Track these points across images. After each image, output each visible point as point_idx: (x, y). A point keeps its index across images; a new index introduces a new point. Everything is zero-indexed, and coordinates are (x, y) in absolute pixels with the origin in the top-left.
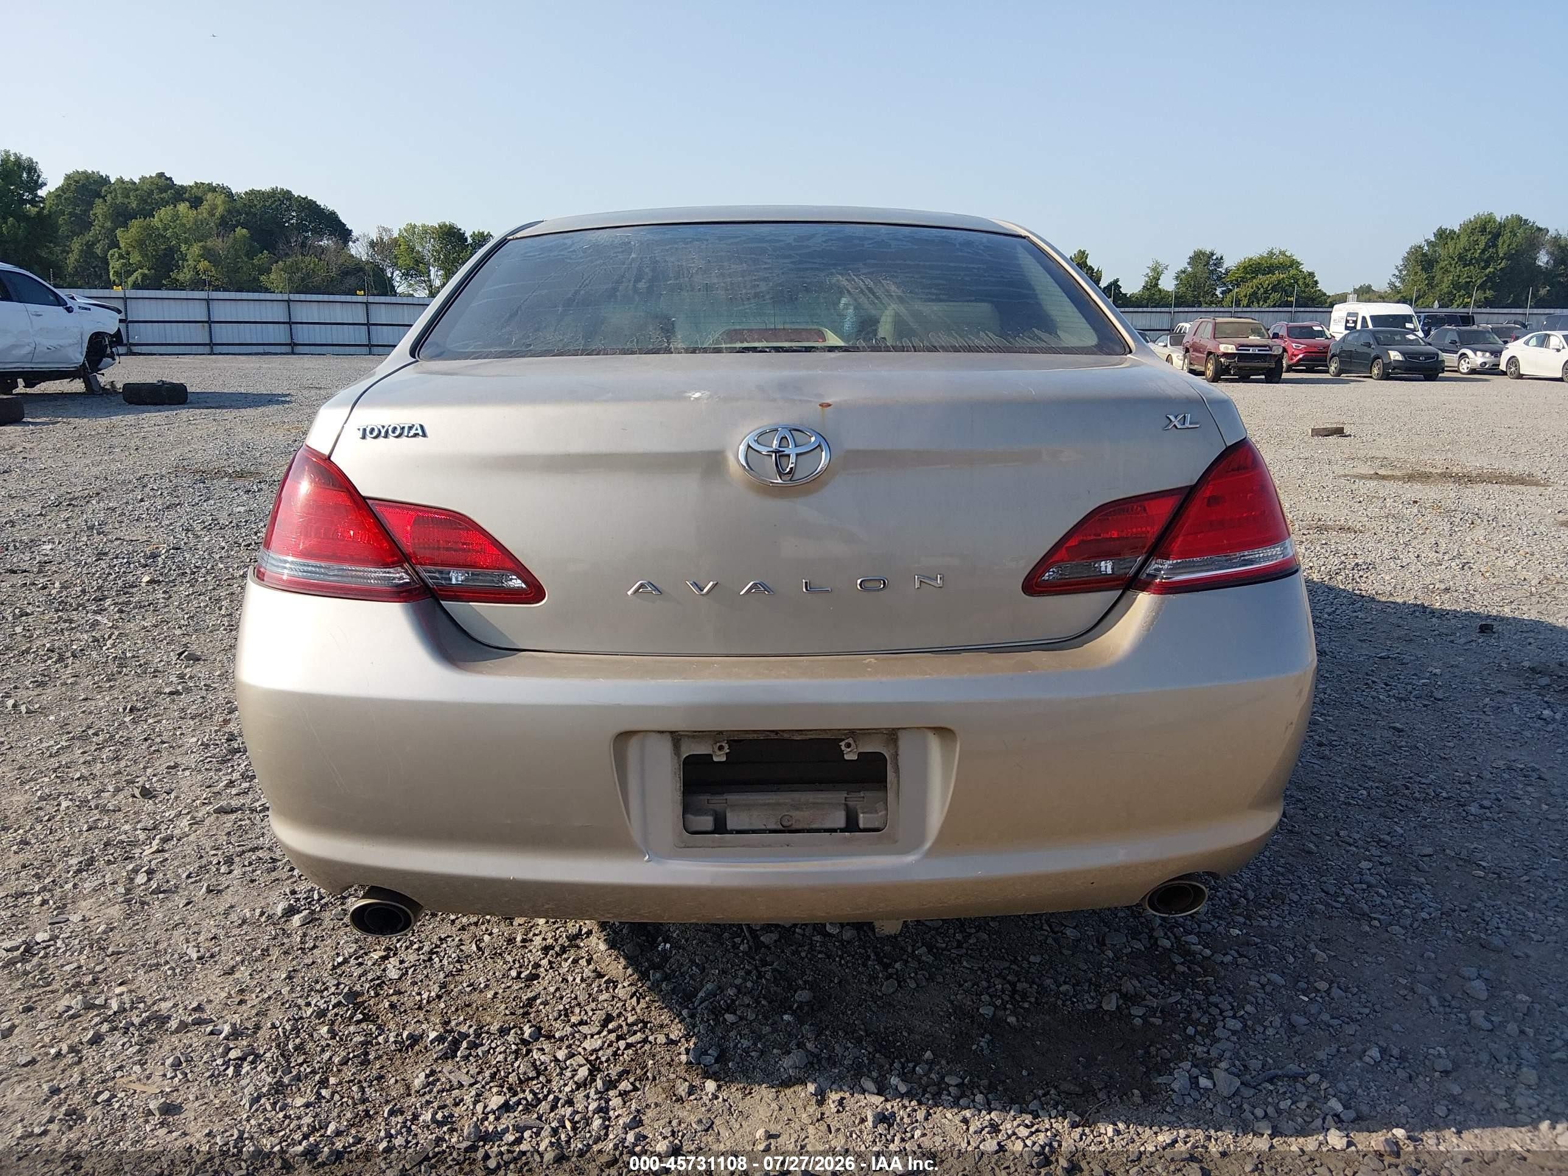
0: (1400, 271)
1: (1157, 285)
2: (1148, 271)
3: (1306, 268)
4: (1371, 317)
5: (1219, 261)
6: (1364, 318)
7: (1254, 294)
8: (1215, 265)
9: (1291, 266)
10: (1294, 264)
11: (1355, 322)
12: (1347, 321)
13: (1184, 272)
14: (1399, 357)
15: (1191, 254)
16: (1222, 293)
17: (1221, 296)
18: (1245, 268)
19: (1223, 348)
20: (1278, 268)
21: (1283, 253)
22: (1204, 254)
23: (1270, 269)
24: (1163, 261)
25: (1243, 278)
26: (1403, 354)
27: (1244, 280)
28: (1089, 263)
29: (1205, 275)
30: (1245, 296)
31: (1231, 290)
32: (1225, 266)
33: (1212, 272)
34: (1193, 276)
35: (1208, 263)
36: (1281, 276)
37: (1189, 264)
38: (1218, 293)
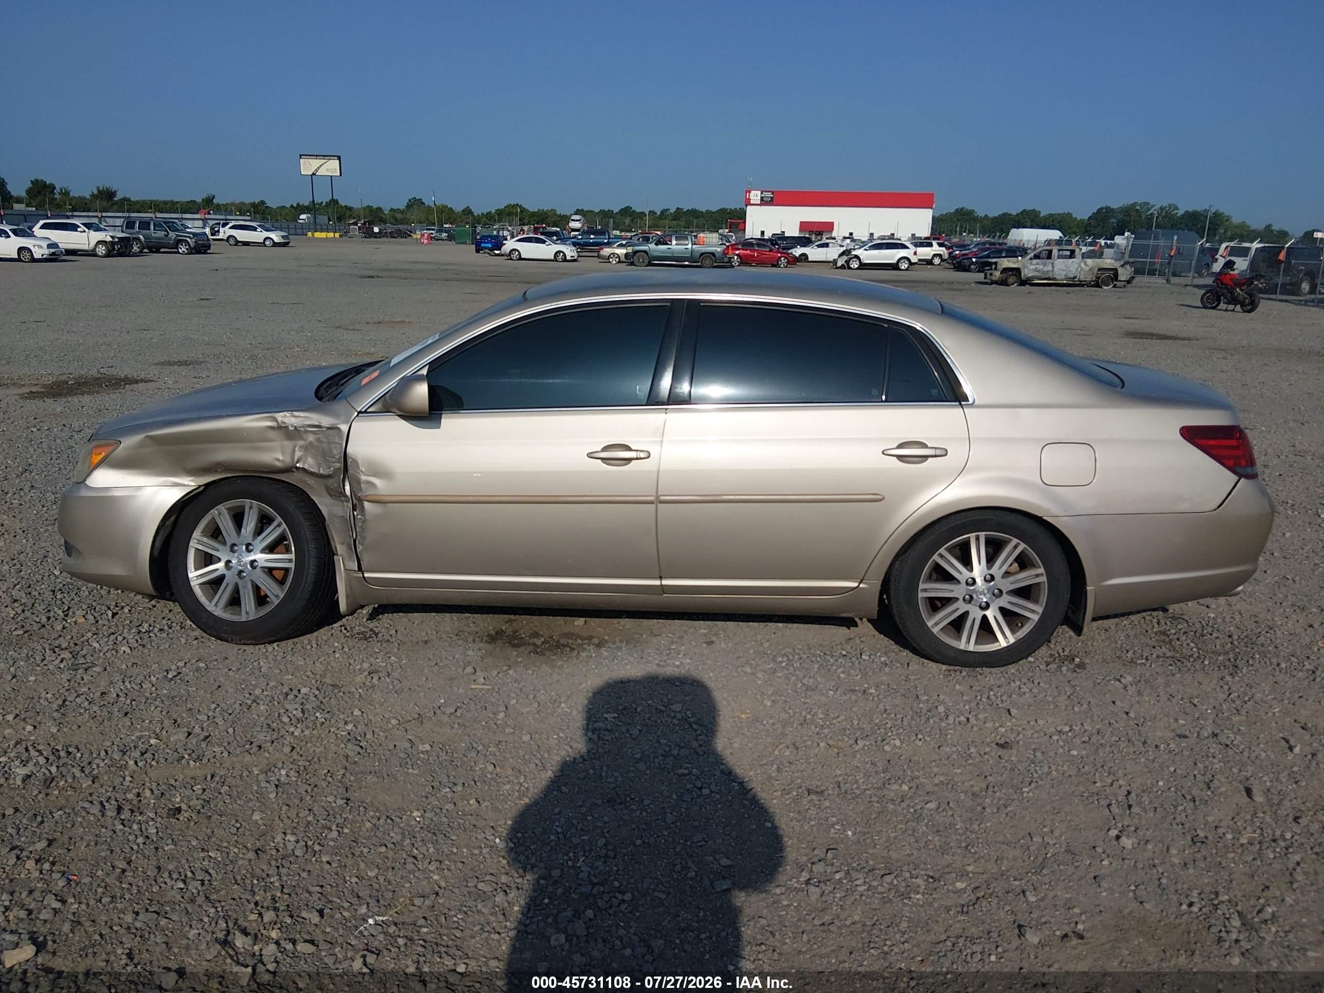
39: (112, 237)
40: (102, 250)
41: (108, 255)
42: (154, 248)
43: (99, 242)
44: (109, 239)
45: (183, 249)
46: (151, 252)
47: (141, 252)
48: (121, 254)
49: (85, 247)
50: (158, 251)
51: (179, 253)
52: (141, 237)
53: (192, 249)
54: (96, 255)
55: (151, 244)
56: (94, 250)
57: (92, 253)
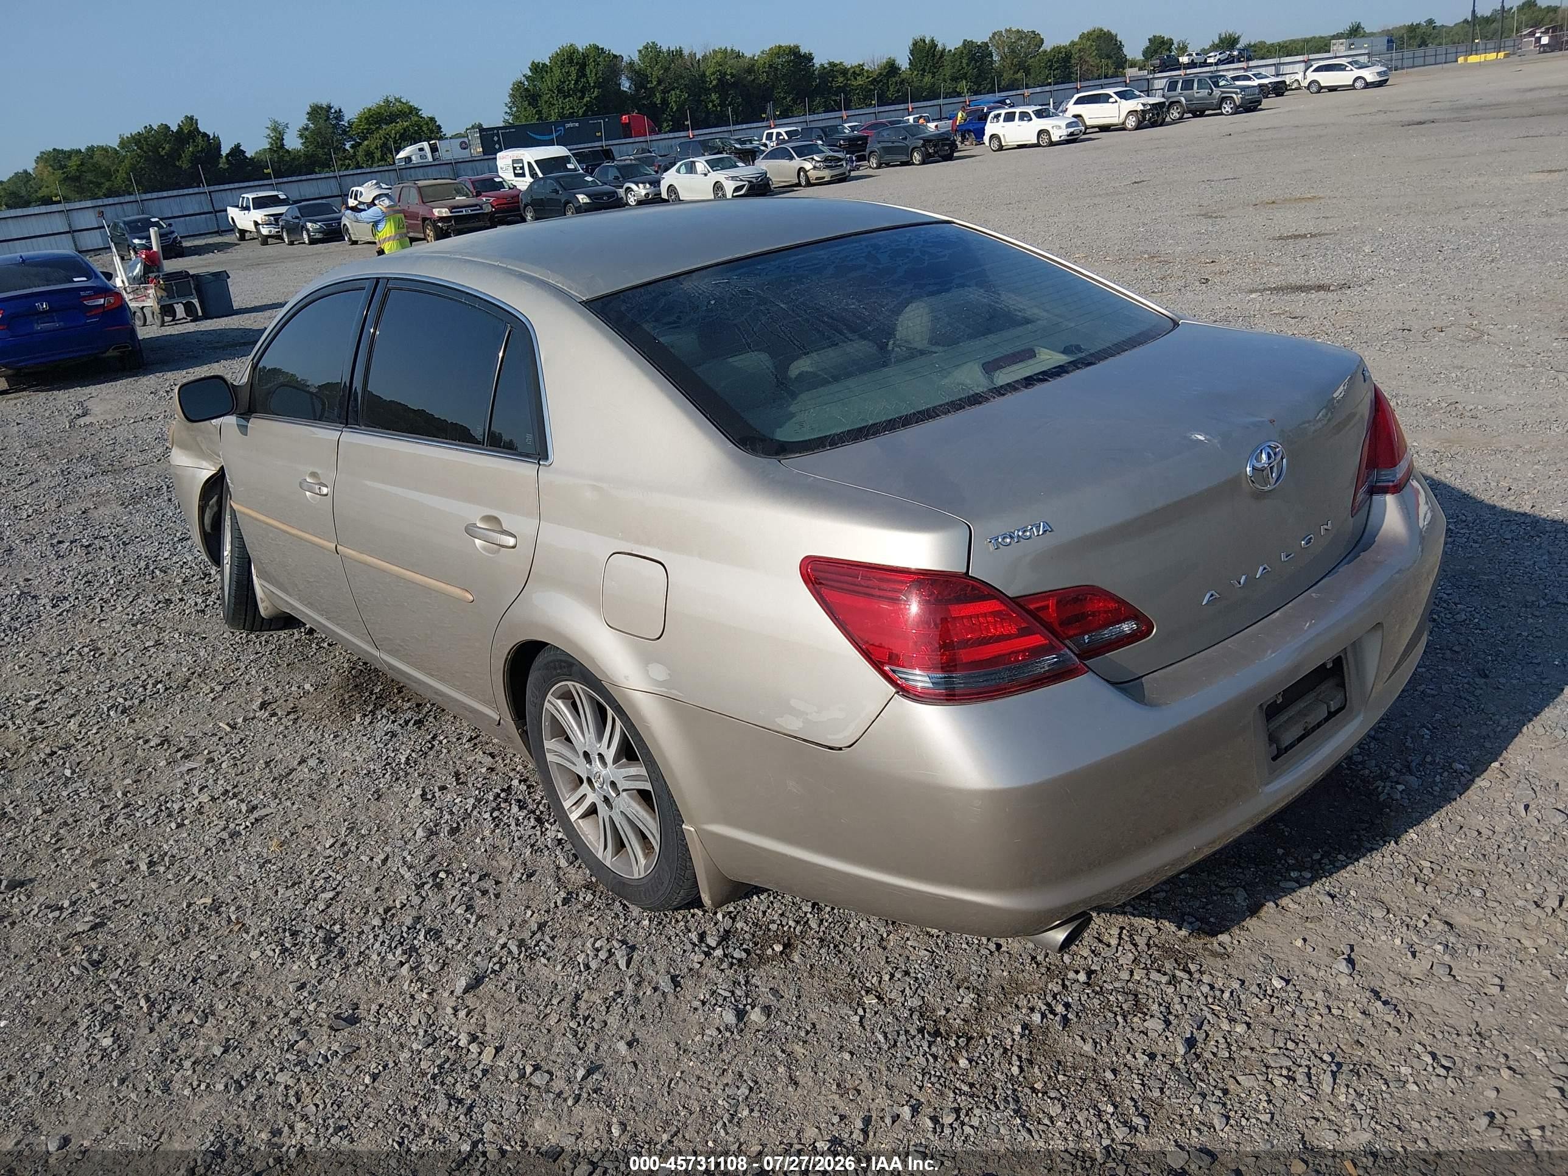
0: (510, 108)
1: (283, 145)
2: (269, 132)
3: (425, 114)
4: (536, 162)
5: (339, 115)
6: (529, 164)
7: (384, 145)
8: (336, 118)
9: (411, 113)
10: (413, 111)
11: (522, 168)
12: (515, 168)
13: (306, 129)
14: (587, 200)
15: (309, 109)
16: (352, 147)
17: (351, 151)
18: (366, 118)
19: (436, 212)
20: (398, 116)
21: (399, 100)
22: (321, 108)
23: (392, 118)
24: (281, 120)
25: (367, 129)
26: (589, 196)
27: (370, 132)
28: (202, 130)
29: (330, 130)
30: (377, 148)
31: (360, 144)
32: (346, 119)
33: (335, 126)
34: (318, 132)
35: (328, 118)
36: (406, 124)
37: (309, 119)
38: (347, 147)
39: (1144, 105)
40: (1131, 122)
41: (1139, 127)
42: (1198, 112)
43: (1131, 113)
44: (1140, 107)
45: (1227, 108)
46: (1195, 116)
47: (1181, 118)
48: (1154, 124)
49: (1115, 121)
50: (1202, 115)
51: (1222, 114)
52: (1183, 99)
53: (1240, 106)
54: (1124, 129)
55: (1193, 107)
56: (1124, 123)
57: (1122, 128)
